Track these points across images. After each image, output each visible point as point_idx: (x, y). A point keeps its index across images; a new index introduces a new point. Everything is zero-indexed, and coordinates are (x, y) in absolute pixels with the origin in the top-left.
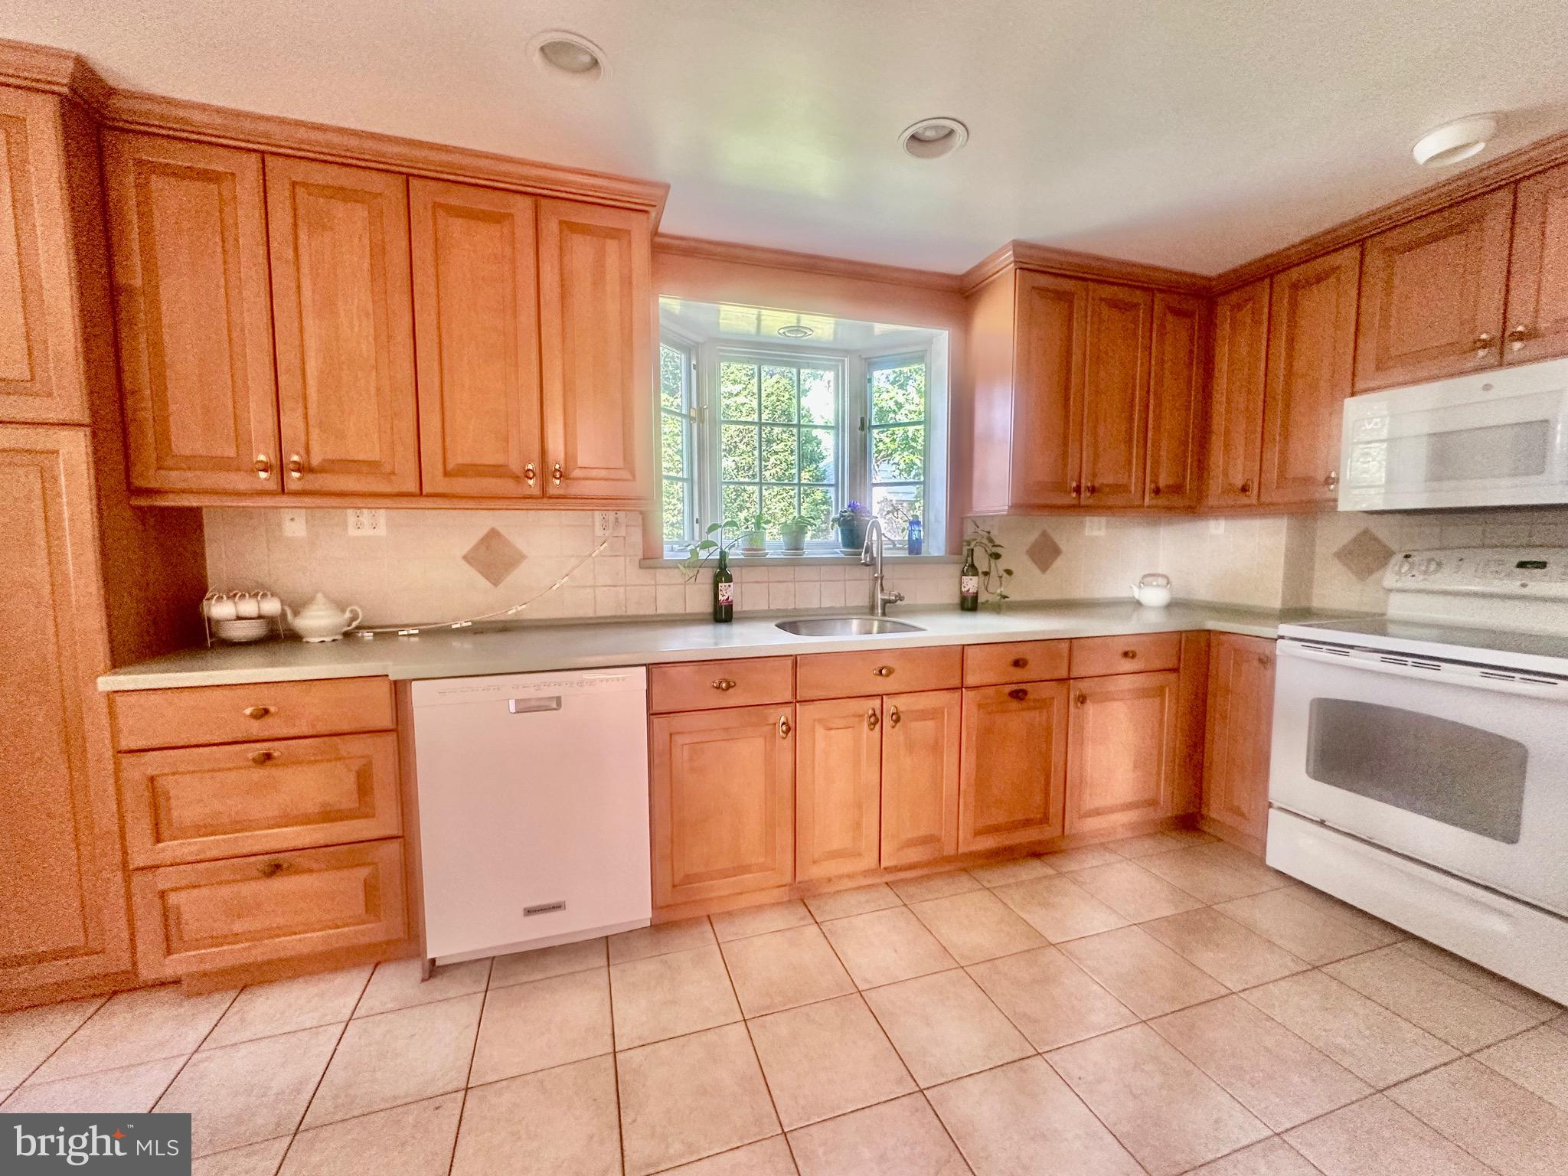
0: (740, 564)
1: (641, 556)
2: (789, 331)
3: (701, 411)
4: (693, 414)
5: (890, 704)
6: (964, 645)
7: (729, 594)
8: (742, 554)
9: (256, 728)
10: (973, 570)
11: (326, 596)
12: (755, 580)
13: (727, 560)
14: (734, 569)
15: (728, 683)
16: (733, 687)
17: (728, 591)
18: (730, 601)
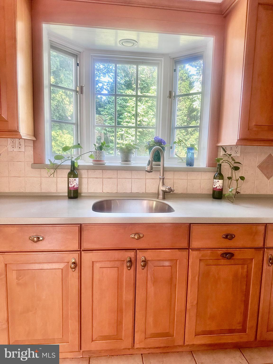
1: (33, 163)
2: (124, 42)
3: (81, 88)
4: (78, 89)
5: (141, 256)
6: (190, 224)
7: (75, 184)
8: (92, 163)
10: (220, 176)
12: (96, 177)
13: (76, 165)
14: (81, 170)
15: (39, 238)
16: (42, 240)
17: (75, 183)
18: (77, 188)
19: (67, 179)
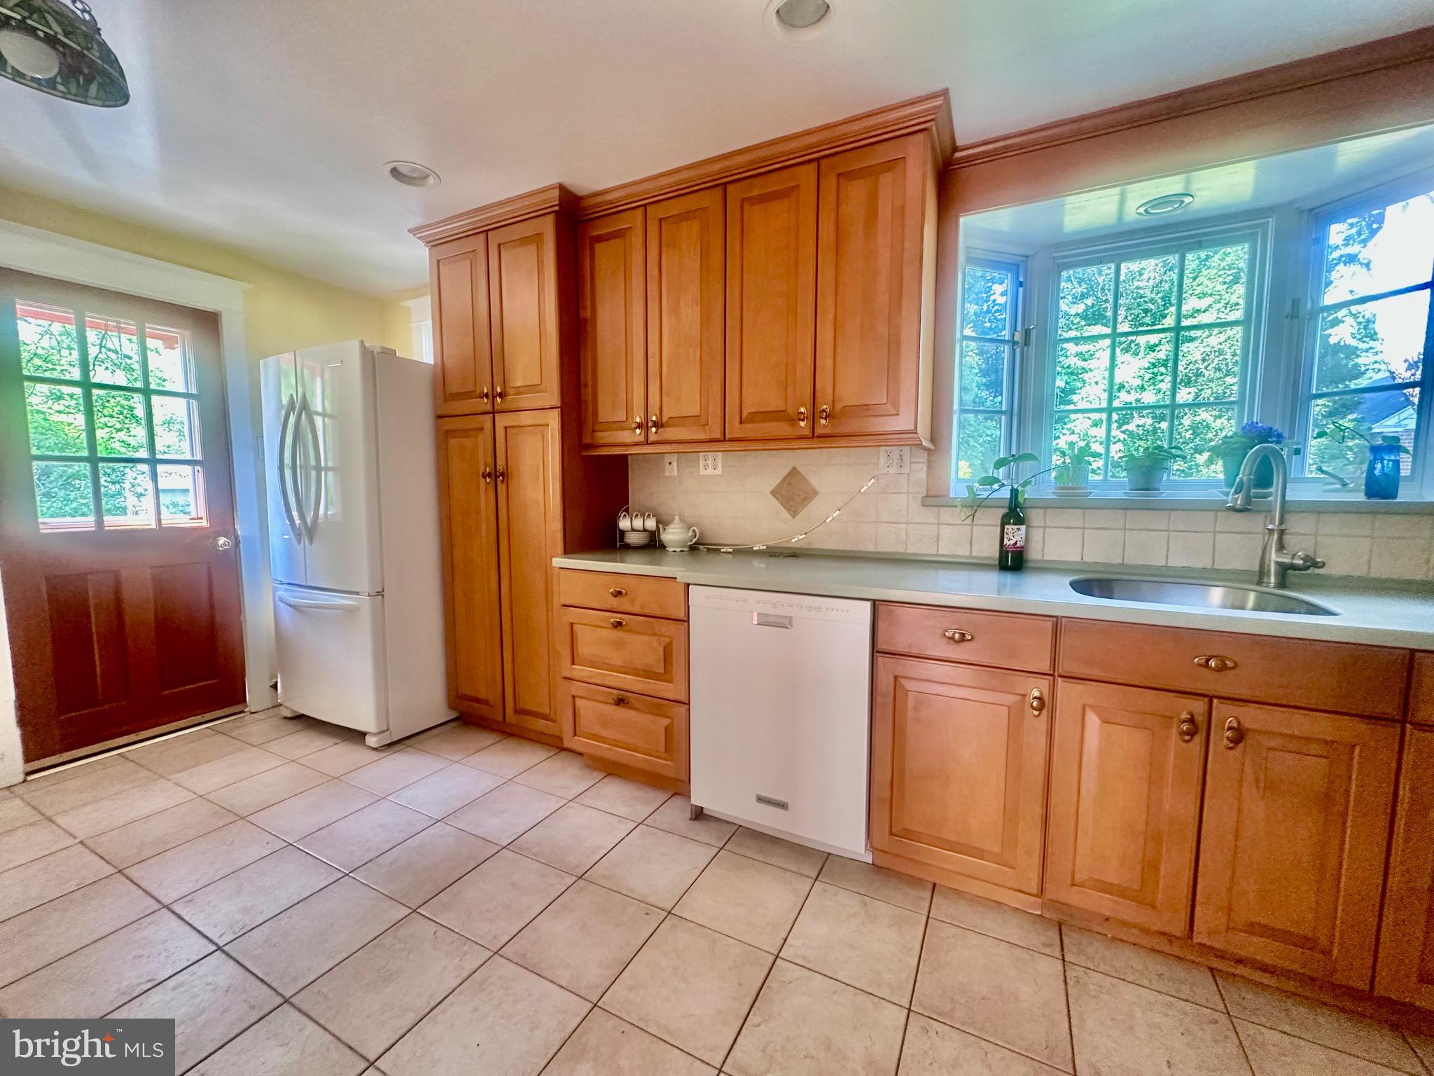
0: (1046, 506)
1: (924, 494)
2: (1153, 207)
3: (1027, 333)
4: (1017, 337)
5: (1226, 716)
6: (1412, 650)
7: (1017, 538)
8: (1054, 493)
9: (614, 603)
11: (682, 520)
12: (1065, 525)
13: (1021, 500)
14: (1029, 510)
15: (963, 635)
16: (969, 640)
17: (1015, 535)
18: (1022, 547)
19: (998, 529)
